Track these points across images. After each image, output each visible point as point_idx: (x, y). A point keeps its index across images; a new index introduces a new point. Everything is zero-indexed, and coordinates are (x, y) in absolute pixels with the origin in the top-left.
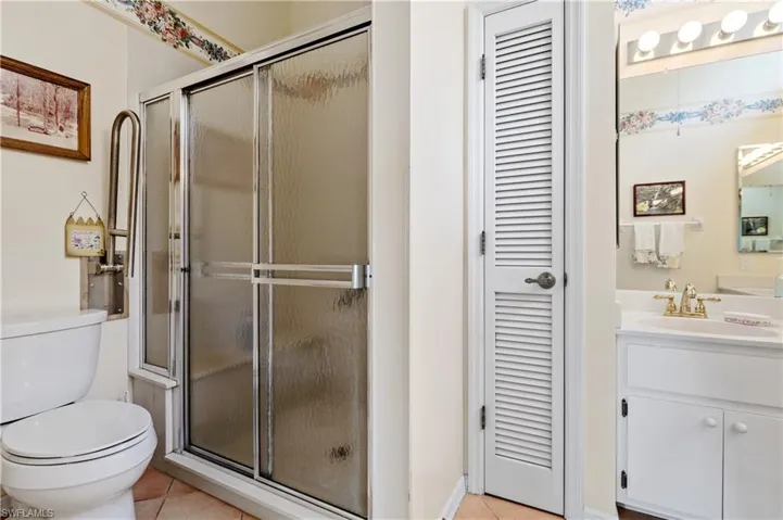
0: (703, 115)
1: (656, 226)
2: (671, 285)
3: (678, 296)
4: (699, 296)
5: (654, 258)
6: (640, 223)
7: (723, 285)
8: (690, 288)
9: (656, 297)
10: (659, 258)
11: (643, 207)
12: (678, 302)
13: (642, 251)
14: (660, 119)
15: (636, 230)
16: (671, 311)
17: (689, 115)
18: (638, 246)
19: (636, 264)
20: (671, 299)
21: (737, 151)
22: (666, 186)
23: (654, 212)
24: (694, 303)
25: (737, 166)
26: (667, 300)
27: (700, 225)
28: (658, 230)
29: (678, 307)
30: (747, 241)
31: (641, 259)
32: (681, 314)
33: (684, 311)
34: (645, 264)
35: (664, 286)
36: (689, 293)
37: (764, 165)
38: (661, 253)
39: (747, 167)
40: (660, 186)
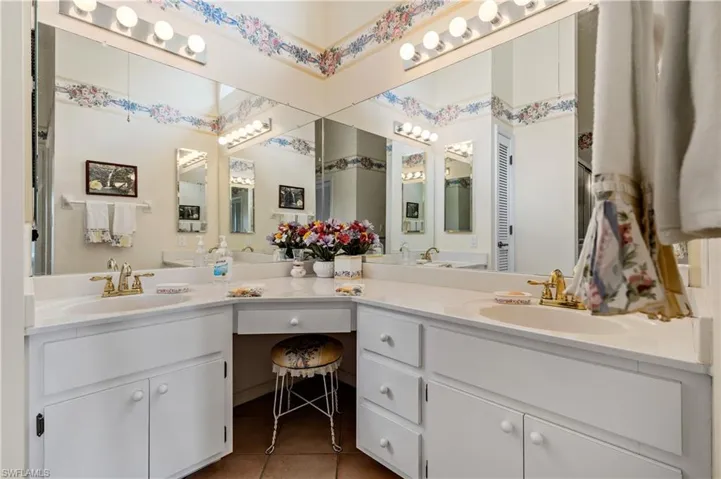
0: (152, 112)
1: (109, 206)
2: (113, 265)
3: (116, 275)
4: (134, 273)
5: (107, 237)
6: (92, 201)
7: (167, 260)
8: (126, 266)
9: (93, 279)
10: (113, 237)
11: (96, 185)
12: (116, 282)
13: (94, 230)
14: (114, 101)
15: (89, 208)
16: (110, 291)
17: (141, 108)
18: (91, 225)
19: (88, 244)
20: (110, 279)
21: (176, 152)
22: (120, 169)
23: (109, 192)
24: (131, 281)
25: (176, 164)
26: (106, 281)
27: (149, 208)
28: (111, 209)
29: (116, 287)
30: (186, 224)
31: (95, 238)
32: (120, 293)
33: (122, 290)
34: (99, 243)
35: (106, 266)
36: (125, 271)
37: (194, 166)
38: (115, 232)
39: (185, 166)
40: (114, 167)
